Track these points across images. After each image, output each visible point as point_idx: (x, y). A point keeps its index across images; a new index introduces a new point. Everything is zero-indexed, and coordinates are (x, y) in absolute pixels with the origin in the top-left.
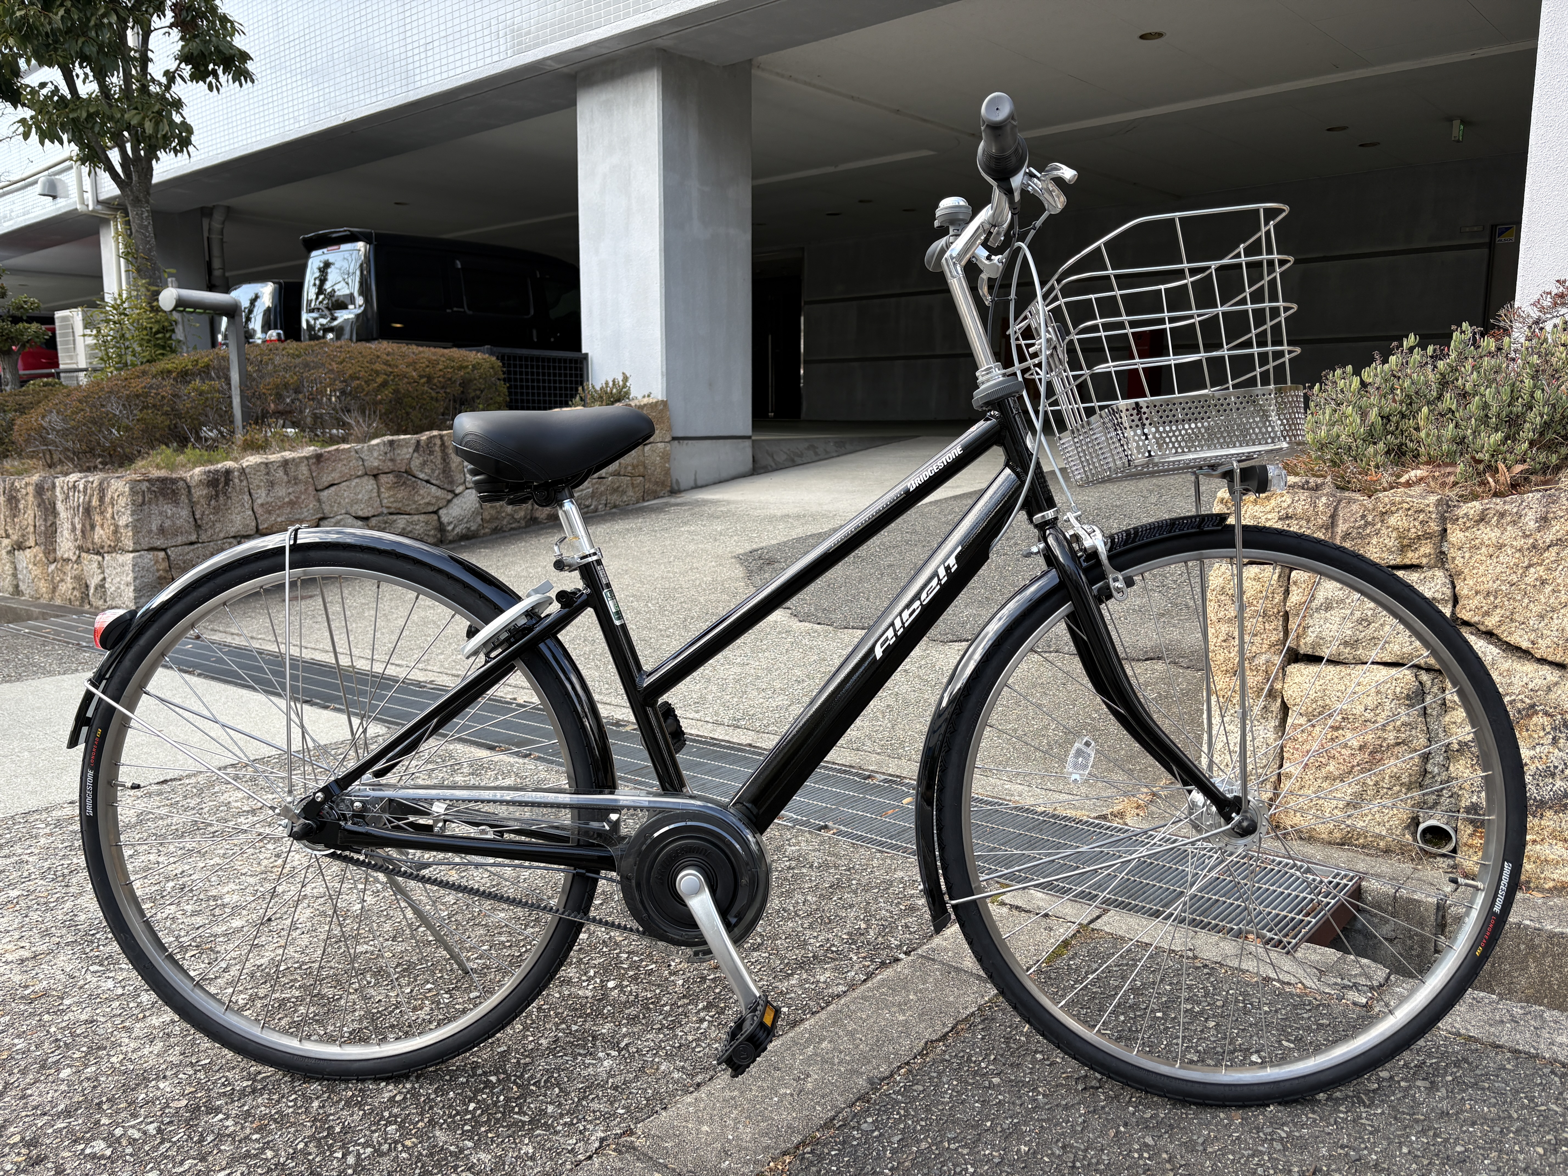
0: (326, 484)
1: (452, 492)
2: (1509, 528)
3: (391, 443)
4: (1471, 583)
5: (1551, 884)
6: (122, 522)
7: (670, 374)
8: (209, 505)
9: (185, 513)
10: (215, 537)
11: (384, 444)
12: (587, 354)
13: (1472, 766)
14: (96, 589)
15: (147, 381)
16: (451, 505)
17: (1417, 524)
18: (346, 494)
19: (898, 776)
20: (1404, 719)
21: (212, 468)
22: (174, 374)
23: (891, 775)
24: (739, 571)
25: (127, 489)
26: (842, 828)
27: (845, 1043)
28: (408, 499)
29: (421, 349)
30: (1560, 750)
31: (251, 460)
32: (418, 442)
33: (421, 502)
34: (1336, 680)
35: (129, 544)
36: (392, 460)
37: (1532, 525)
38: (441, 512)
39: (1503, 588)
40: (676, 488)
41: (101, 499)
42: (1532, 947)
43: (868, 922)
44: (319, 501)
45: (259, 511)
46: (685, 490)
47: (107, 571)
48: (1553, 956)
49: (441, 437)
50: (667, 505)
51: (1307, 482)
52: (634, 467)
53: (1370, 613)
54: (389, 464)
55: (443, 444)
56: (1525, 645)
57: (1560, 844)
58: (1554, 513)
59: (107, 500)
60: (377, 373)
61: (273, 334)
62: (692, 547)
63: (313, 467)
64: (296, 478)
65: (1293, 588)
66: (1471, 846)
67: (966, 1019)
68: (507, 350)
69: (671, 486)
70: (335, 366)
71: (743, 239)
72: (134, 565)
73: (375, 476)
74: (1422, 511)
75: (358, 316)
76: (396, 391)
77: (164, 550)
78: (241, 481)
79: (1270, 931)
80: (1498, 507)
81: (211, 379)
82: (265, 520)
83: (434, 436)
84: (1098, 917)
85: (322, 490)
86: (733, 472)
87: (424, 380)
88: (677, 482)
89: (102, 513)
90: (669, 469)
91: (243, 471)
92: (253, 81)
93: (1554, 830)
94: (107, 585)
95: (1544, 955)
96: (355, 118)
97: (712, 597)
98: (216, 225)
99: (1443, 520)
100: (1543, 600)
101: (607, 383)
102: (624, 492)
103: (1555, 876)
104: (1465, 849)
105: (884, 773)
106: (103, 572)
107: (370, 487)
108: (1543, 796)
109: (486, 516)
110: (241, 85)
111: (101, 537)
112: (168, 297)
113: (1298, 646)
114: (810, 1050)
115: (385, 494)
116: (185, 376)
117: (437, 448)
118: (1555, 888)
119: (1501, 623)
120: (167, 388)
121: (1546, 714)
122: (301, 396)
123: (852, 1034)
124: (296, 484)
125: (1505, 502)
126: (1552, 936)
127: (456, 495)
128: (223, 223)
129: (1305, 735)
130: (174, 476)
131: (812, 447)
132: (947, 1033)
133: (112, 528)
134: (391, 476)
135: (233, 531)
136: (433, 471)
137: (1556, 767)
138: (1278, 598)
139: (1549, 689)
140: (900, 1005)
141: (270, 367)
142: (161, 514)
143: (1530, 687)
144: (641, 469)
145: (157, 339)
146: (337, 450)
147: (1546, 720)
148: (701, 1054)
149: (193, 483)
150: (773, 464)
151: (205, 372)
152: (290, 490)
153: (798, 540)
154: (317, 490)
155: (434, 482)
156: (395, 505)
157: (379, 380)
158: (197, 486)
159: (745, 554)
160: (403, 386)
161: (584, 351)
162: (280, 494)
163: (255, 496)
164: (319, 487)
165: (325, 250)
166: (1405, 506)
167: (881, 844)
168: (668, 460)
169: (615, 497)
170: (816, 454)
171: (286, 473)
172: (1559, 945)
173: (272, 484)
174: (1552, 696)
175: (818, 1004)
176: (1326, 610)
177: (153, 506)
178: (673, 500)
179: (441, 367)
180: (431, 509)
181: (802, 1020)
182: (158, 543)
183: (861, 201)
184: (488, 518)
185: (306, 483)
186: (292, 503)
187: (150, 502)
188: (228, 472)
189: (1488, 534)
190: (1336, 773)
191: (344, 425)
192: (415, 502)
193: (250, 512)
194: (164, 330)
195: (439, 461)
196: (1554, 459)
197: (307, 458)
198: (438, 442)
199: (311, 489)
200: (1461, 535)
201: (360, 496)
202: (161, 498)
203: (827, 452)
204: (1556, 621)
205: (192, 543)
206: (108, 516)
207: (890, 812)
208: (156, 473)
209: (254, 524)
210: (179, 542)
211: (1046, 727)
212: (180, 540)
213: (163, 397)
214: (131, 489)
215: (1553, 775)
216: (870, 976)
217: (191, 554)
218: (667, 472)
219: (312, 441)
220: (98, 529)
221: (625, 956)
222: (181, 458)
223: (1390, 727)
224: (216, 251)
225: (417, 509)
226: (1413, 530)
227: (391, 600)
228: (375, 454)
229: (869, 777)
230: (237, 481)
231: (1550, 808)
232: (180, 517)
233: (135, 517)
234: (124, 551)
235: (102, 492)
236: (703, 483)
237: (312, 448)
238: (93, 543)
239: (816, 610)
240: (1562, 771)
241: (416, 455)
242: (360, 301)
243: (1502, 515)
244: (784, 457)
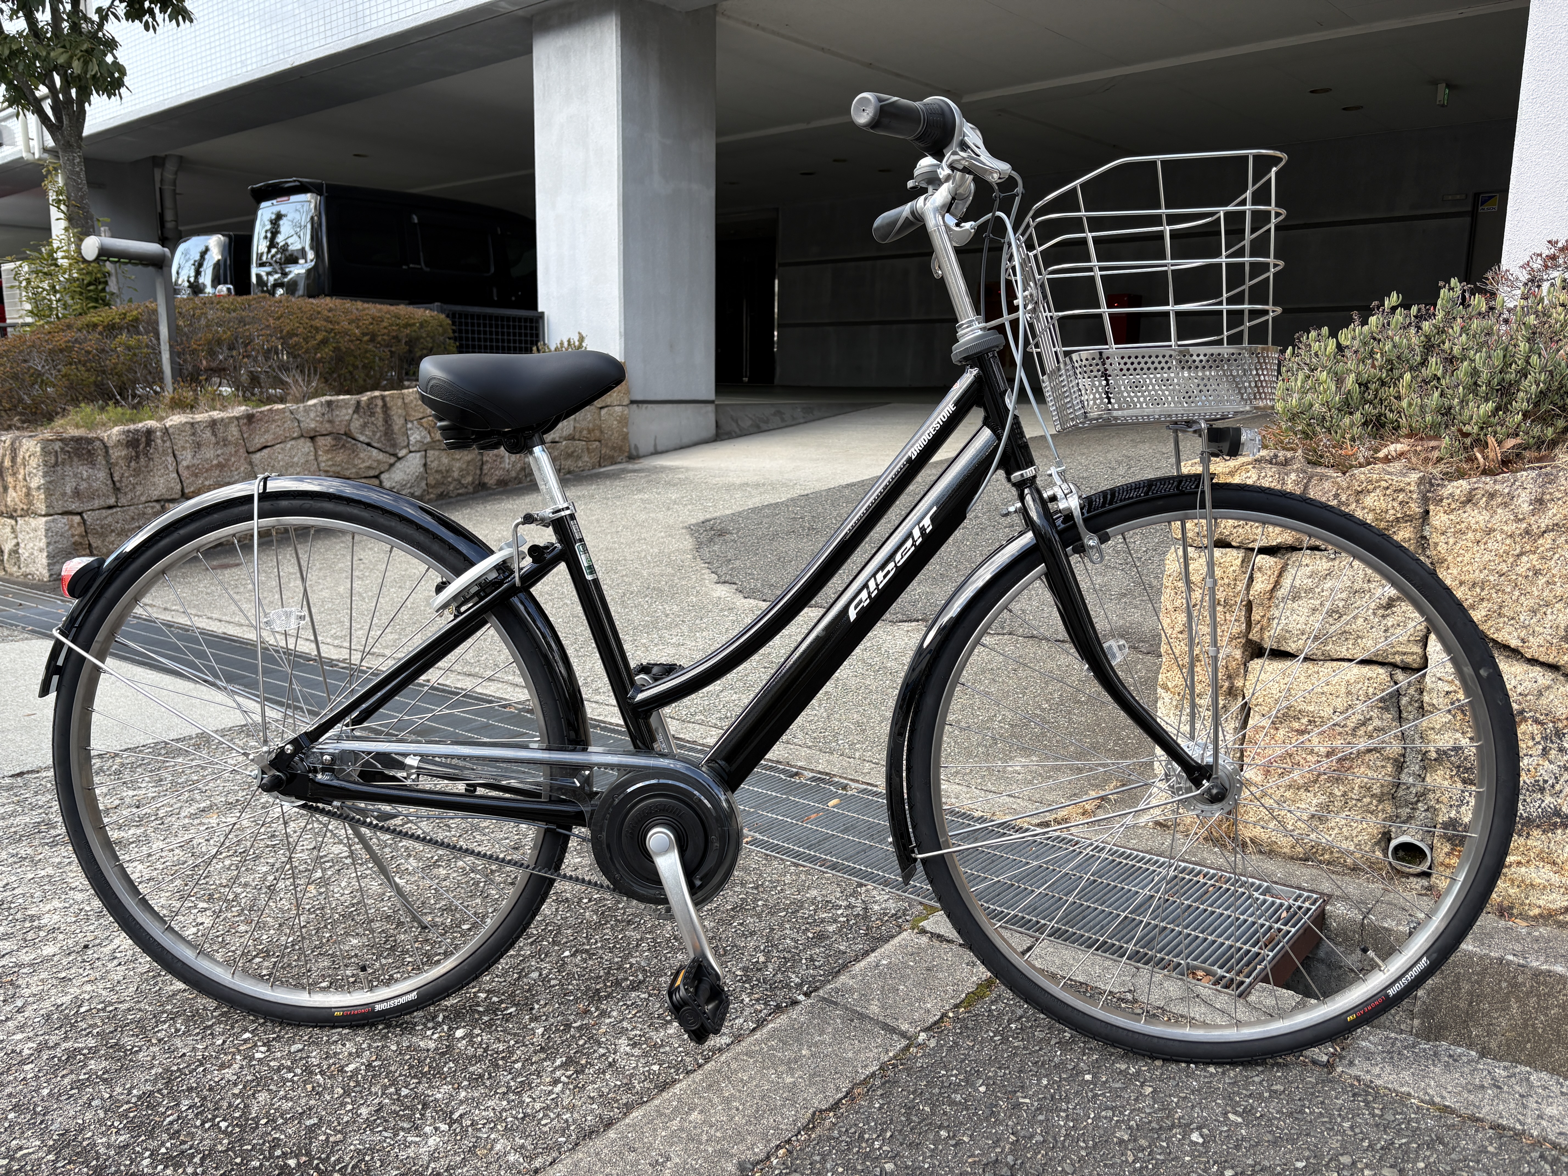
0: (259, 446)
1: (395, 455)
2: (1499, 511)
3: (329, 403)
4: (1455, 572)
5: (1537, 911)
6: (34, 484)
7: (628, 335)
8: (129, 467)
9: (102, 475)
10: (135, 501)
11: (322, 404)
12: (543, 313)
13: (1452, 777)
14: (10, 554)
15: (70, 335)
16: (394, 469)
17: (1396, 504)
18: (280, 457)
19: (827, 774)
20: (1377, 723)
21: (132, 427)
22: (100, 328)
23: (820, 773)
24: (688, 543)
25: (38, 449)
26: (757, 835)
27: (719, 1115)
28: (347, 463)
29: (366, 305)
30: (1551, 762)
31: (176, 419)
32: (358, 403)
33: (362, 466)
34: (1303, 679)
35: (42, 508)
36: (330, 422)
37: (1526, 508)
38: (383, 476)
39: (1491, 578)
40: (634, 453)
41: (13, 460)
42: (1515, 985)
43: (767, 954)
44: (251, 463)
45: (185, 474)
46: (644, 456)
47: (20, 536)
48: (1538, 996)
49: (383, 398)
50: (624, 471)
51: (1276, 456)
52: (589, 432)
53: (1341, 604)
54: (327, 425)
55: (385, 405)
56: (1514, 643)
57: (1548, 867)
58: (1551, 494)
59: (19, 460)
60: (317, 329)
61: (223, 289)
62: (643, 516)
64: (225, 440)
65: (1257, 575)
66: (1448, 866)
67: (864, 1082)
68: (458, 308)
69: (629, 451)
70: (271, 321)
71: (707, 196)
72: (47, 530)
73: (312, 438)
74: (1402, 490)
75: (309, 271)
76: (337, 349)
77: (80, 514)
78: (164, 442)
79: (1221, 967)
80: (1488, 487)
81: (138, 333)
82: (191, 484)
83: (376, 397)
84: (1029, 949)
85: (254, 452)
86: (695, 438)
87: (366, 338)
88: (636, 447)
89: (14, 474)
90: (627, 434)
91: (166, 431)
92: (191, 21)
93: (1542, 851)
94: (20, 551)
95: (1528, 994)
96: (303, 62)
97: (657, 570)
98: (169, 176)
99: (1425, 500)
100: (1536, 593)
101: (562, 343)
102: (579, 457)
103: (1541, 903)
104: (1441, 869)
105: (812, 771)
106: (16, 537)
107: (307, 450)
108: (1530, 813)
109: (431, 481)
110: (178, 24)
111: (13, 500)
112: (91, 246)
113: (1262, 639)
114: (675, 1124)
115: (323, 458)
116: (112, 329)
117: (379, 410)
118: (1541, 915)
119: (1488, 617)
120: (92, 342)
121: (1536, 721)
122: (234, 353)
123: (727, 1101)
124: (225, 445)
125: (1495, 481)
126: (1537, 974)
127: (399, 459)
128: (176, 173)
129: (1267, 739)
130: (90, 436)
131: (779, 413)
132: (841, 1100)
133: (24, 490)
134: (329, 438)
135: (155, 495)
136: (374, 433)
137: (1546, 782)
138: (1241, 586)
139: (1540, 694)
140: (789, 1062)
141: (203, 322)
142: (75, 475)
143: (1519, 691)
144: (597, 433)
145: (90, 291)
146: (270, 410)
147: (1536, 729)
148: (546, 1129)
149: (110, 444)
150: (737, 430)
151: (133, 326)
152: (219, 452)
153: (753, 510)
154: (248, 453)
155: (375, 445)
156: (333, 469)
157: (319, 337)
158: (115, 446)
159: (697, 524)
160: (344, 344)
161: (540, 309)
162: (208, 456)
163: (180, 458)
164: (251, 450)
165: (274, 202)
166: (1384, 484)
167: (798, 855)
168: (626, 425)
169: (569, 462)
170: (783, 420)
171: (214, 434)
172: (1545, 984)
173: (198, 445)
174: (1544, 701)
175: (696, 1060)
176: (1294, 599)
177: (67, 468)
178: (630, 466)
179: (385, 324)
180: (372, 473)
181: (674, 1081)
182: (73, 507)
183: (835, 161)
184: (433, 483)
185: (237, 445)
186: (220, 466)
187: (63, 463)
188: (149, 432)
189: (1476, 517)
190: (1301, 782)
191: (282, 384)
192: (355, 466)
193: (175, 475)
194: (96, 282)
195: (380, 423)
196: (1550, 432)
197: (237, 418)
198: (380, 403)
199: (242, 451)
200: (1445, 517)
201: (296, 459)
202: (75, 459)
203: (794, 418)
204: (1550, 617)
205: (110, 507)
206: (21, 477)
207: (813, 816)
208: (73, 432)
209: (179, 487)
210: (96, 506)
211: (991, 719)
212: (97, 503)
213: (88, 352)
214: (43, 449)
215: (1542, 790)
216: (761, 1024)
217: (110, 519)
218: (625, 437)
219: (246, 400)
220: (11, 491)
221: (483, 995)
222: (104, 417)
223: (1361, 732)
224: (168, 203)
225: (357, 473)
226: (1391, 512)
227: (320, 569)
228: (312, 415)
229: (797, 774)
230: (159, 441)
231: (1538, 826)
232: (97, 479)
233: (48, 479)
234: (37, 515)
235: (14, 451)
236: (664, 449)
237: (243, 408)
238: (6, 506)
239: (763, 585)
240: (1553, 786)
241: (355, 416)
242: (311, 255)
243: (1492, 496)
244: (749, 423)
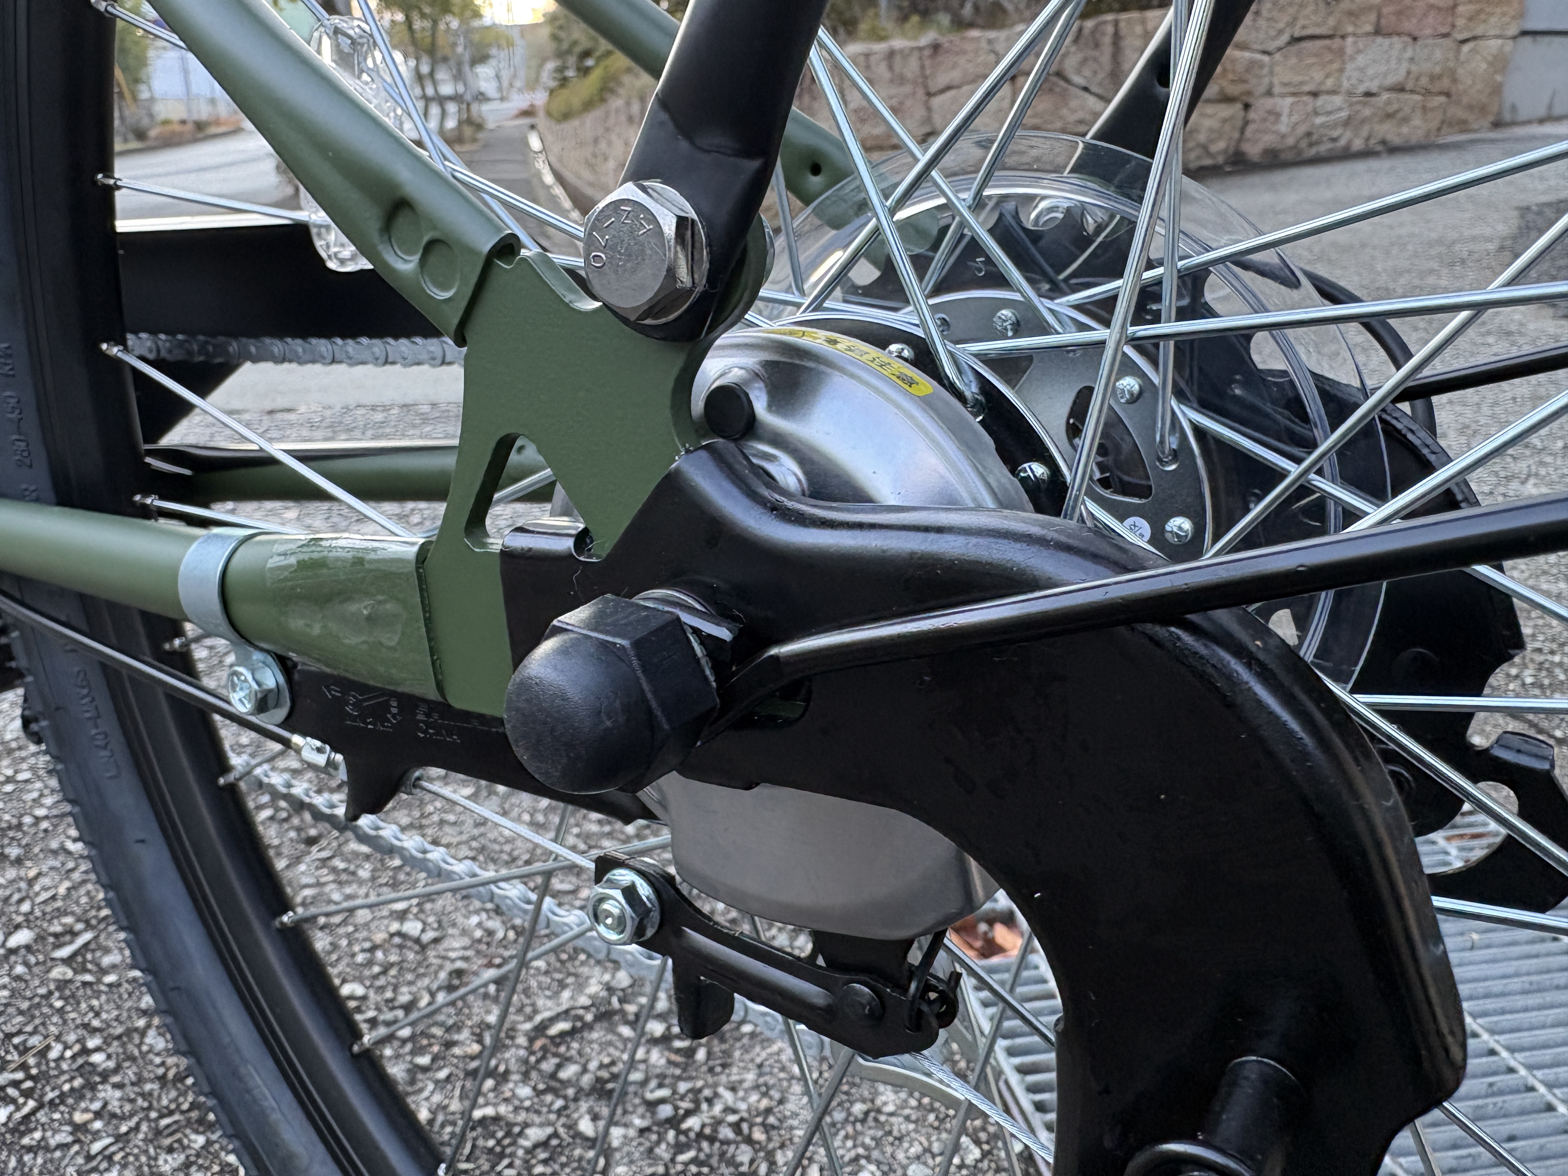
0: (942, 86)
40: (1507, 117)
44: (929, 109)
49: (1117, 22)
52: (1433, 78)
55: (1117, 33)
63: (927, 63)
69: (1499, 113)
83: (1107, 23)
88: (1514, 108)
90: (1502, 85)
102: (1406, 120)
117: (1107, 40)
136: (1095, 73)
144: (1446, 82)
146: (965, 38)
154: (927, 94)
155: (1094, 89)
164: (933, 89)
168: (1503, 71)
171: (891, 68)
185: (915, 83)
192: (1061, 118)
195: (1105, 57)
197: (920, 49)
198: (1110, 29)
199: (920, 92)
218: (1497, 90)
219: (932, 31)
237: (938, 36)
